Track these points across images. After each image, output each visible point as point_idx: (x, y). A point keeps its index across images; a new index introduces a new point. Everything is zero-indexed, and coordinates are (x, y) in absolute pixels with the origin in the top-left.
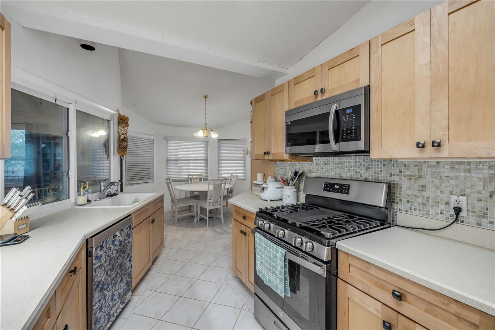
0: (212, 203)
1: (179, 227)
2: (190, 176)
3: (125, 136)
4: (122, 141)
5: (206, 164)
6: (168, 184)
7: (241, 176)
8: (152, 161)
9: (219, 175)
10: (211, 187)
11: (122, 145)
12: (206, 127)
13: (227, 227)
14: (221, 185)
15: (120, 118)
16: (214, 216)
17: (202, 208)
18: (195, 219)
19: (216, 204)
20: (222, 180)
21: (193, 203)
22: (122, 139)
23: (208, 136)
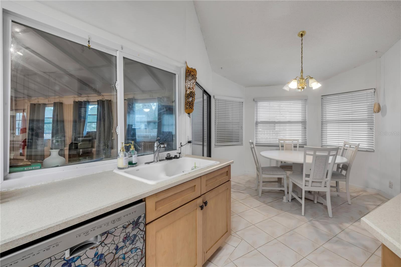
0: (310, 182)
1: (262, 204)
2: (281, 141)
3: (191, 90)
4: (188, 96)
5: (303, 128)
6: (252, 148)
7: (364, 145)
8: (241, 124)
9: (322, 141)
10: (310, 159)
11: (188, 100)
12: (302, 76)
13: (340, 228)
14: (327, 158)
15: (187, 71)
16: (314, 199)
17: (295, 186)
18: (285, 198)
19: (318, 184)
20: (330, 150)
21: (282, 175)
22: (188, 94)
23: (305, 87)
